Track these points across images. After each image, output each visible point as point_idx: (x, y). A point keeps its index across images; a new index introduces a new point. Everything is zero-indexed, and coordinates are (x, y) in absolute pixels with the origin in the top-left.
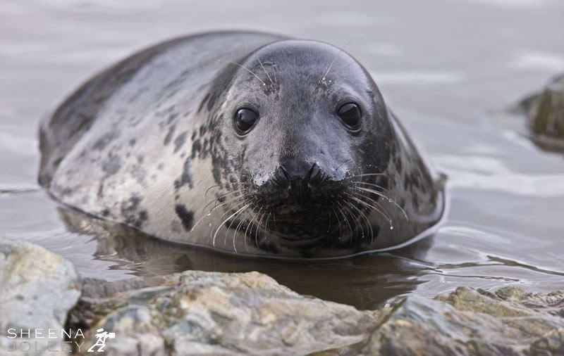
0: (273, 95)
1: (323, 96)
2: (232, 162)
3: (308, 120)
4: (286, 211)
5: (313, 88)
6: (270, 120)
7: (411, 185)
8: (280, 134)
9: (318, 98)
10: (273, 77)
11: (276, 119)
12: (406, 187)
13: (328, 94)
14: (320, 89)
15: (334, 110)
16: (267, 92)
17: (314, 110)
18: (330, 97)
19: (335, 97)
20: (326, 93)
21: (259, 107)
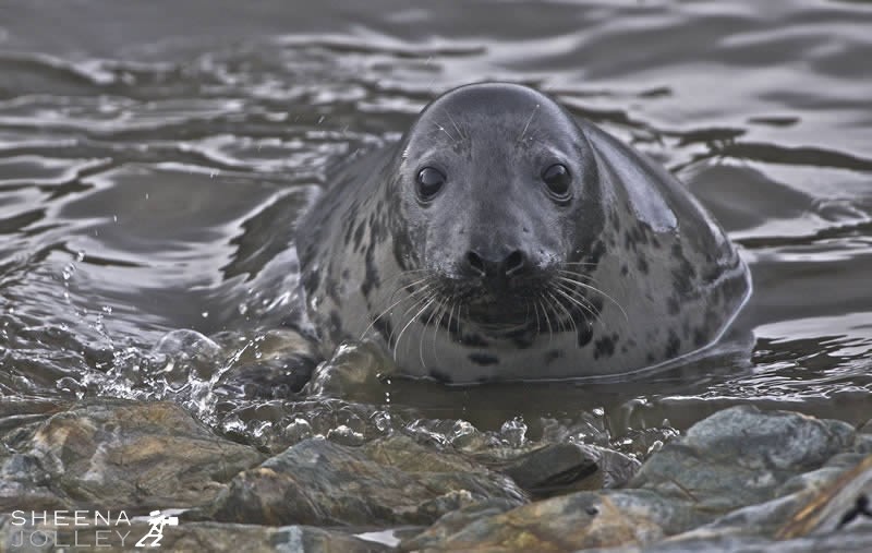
0: (464, 154)
1: (524, 157)
2: (412, 233)
3: (507, 189)
4: (479, 301)
5: (511, 147)
6: (461, 186)
7: (634, 244)
8: (472, 205)
9: (519, 160)
10: (462, 130)
11: (469, 187)
12: (627, 247)
13: (530, 156)
14: (520, 149)
15: (538, 175)
16: (458, 150)
17: (513, 175)
18: (533, 158)
19: (538, 159)
20: (527, 154)
21: (447, 167)
